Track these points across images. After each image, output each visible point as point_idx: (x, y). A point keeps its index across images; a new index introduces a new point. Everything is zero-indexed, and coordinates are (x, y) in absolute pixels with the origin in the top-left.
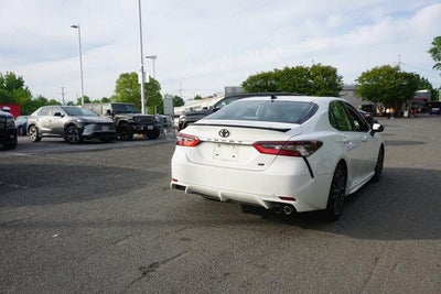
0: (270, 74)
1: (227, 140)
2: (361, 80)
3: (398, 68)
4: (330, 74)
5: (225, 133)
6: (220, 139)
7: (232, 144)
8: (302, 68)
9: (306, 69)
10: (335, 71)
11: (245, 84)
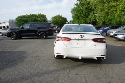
0: (25, 16)
1: (83, 38)
2: (52, 19)
3: (62, 16)
4: (44, 17)
5: (82, 36)
6: (80, 38)
7: (85, 40)
8: (35, 15)
9: (37, 15)
10: (45, 16)
11: (16, 19)
